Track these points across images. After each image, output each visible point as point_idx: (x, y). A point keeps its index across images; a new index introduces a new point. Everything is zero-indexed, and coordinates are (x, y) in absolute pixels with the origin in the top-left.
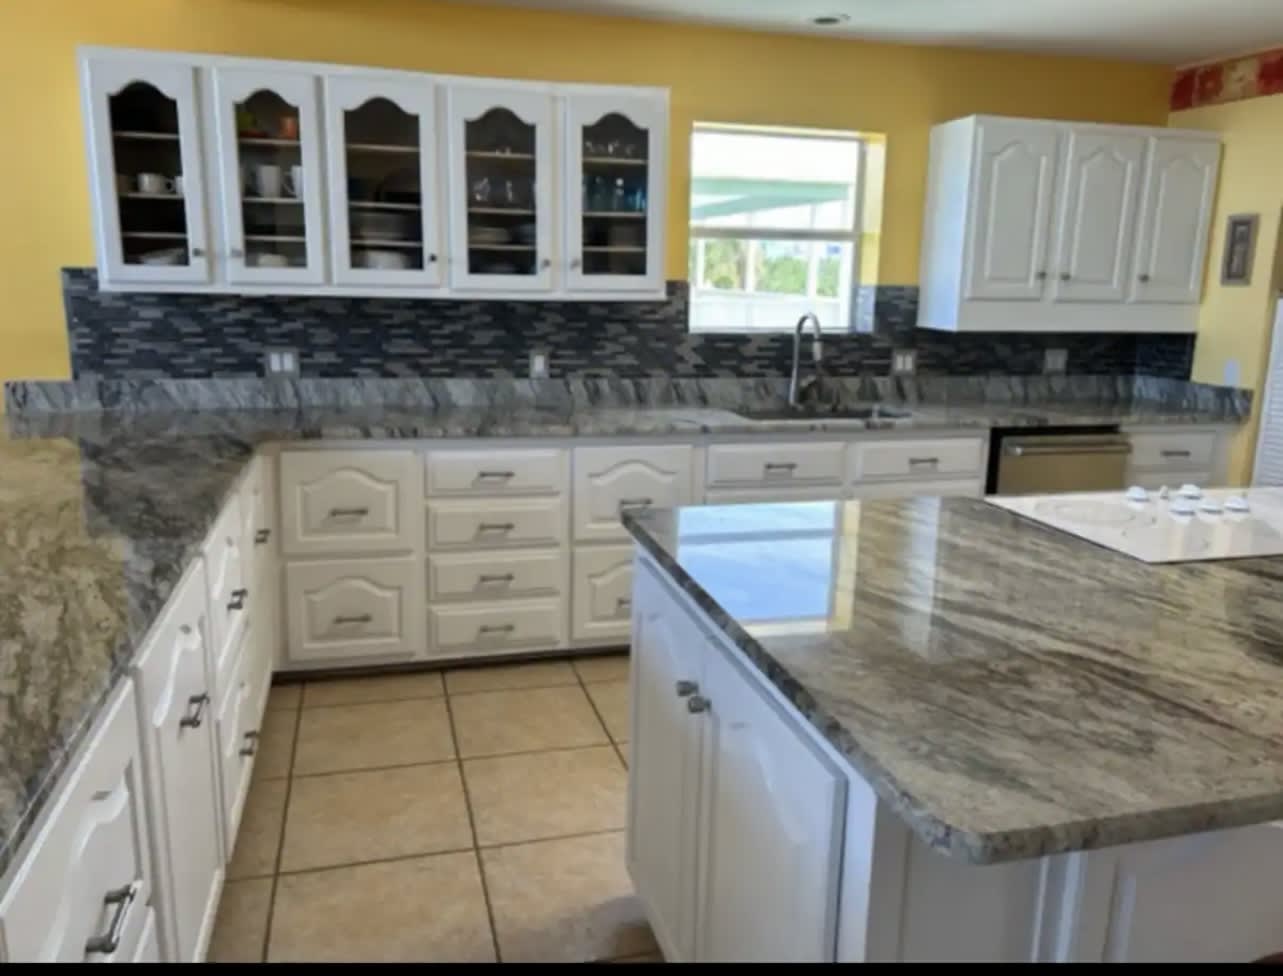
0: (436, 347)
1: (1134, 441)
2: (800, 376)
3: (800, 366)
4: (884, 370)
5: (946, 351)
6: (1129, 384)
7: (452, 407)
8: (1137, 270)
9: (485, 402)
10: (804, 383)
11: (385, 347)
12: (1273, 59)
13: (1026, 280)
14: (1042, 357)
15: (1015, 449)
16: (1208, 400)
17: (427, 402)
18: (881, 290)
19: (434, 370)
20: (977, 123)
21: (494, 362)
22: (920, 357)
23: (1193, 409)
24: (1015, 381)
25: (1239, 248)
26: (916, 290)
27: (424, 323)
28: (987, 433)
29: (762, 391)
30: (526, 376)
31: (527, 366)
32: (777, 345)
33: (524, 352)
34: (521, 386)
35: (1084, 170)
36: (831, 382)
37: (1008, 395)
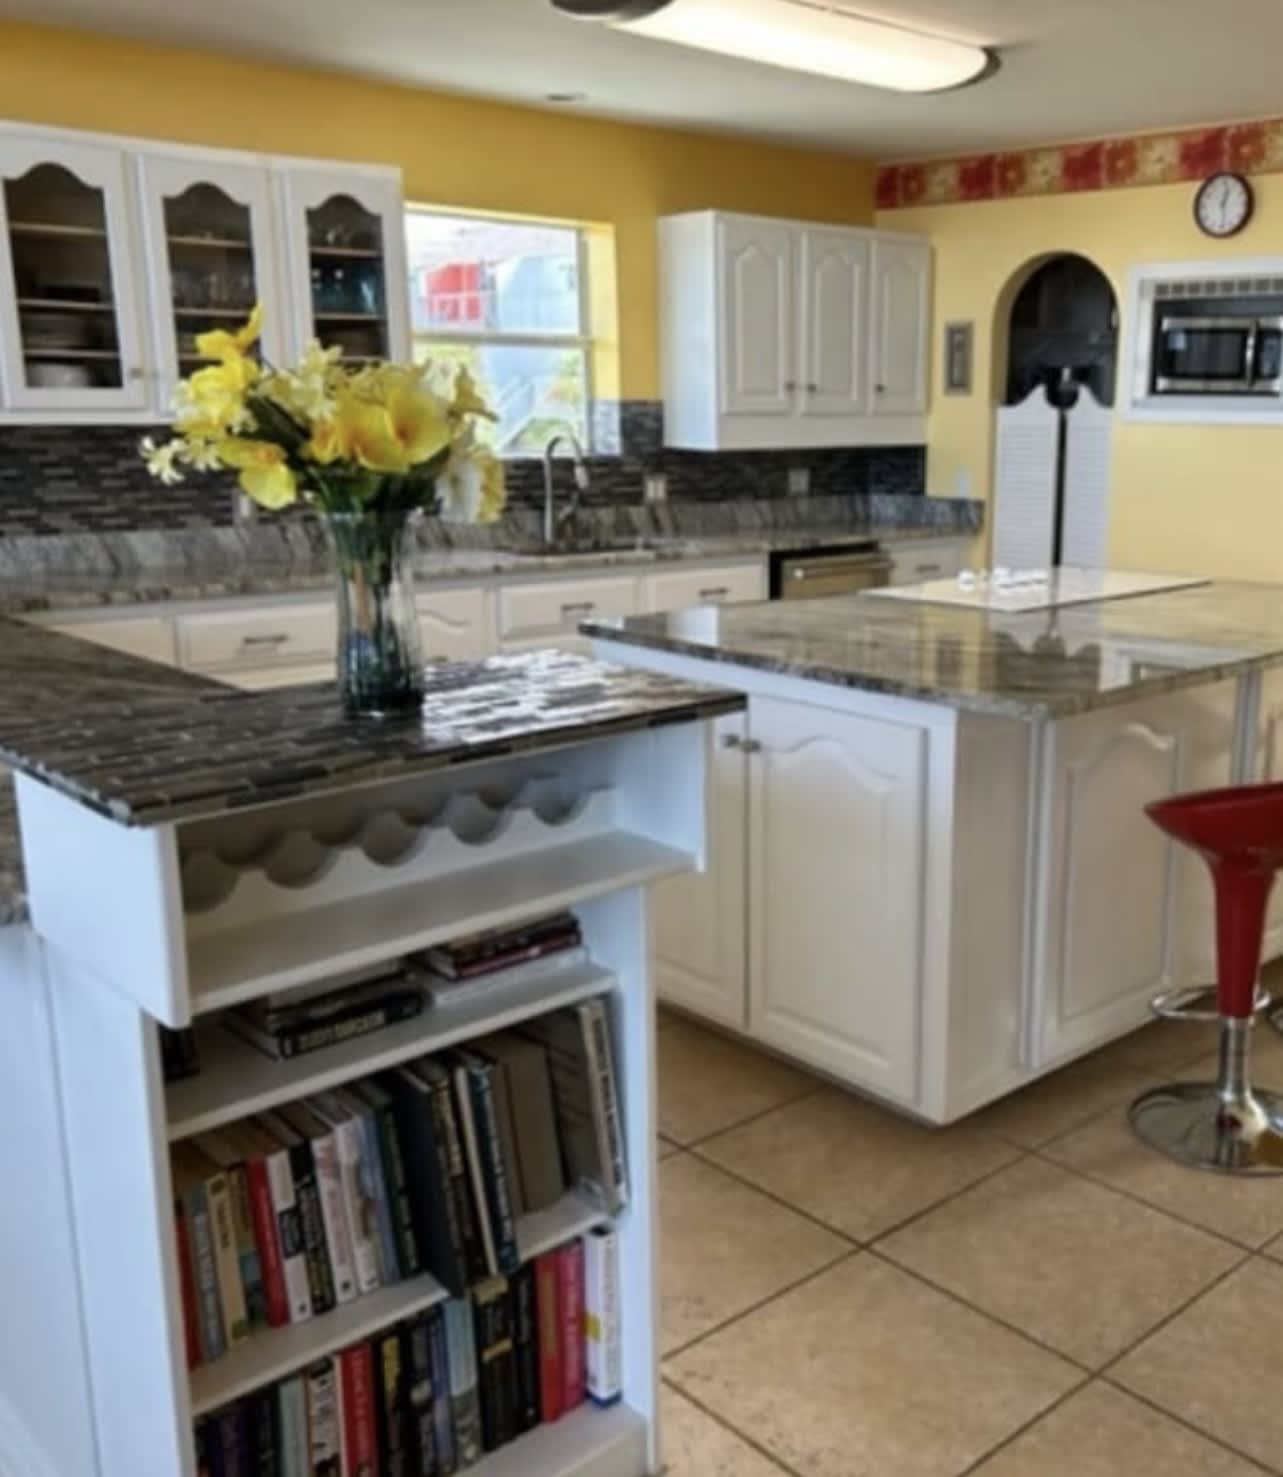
0: (109, 490)
1: (895, 556)
2: (556, 508)
3: (557, 498)
4: (637, 498)
5: (696, 475)
6: (866, 502)
7: (136, 569)
8: (872, 381)
9: (180, 560)
10: (562, 515)
11: (38, 492)
12: (973, 164)
13: (775, 392)
14: (785, 478)
15: (796, 572)
16: (945, 514)
17: (103, 564)
18: (625, 406)
19: (108, 522)
20: (717, 220)
21: (185, 506)
22: (671, 482)
23: (930, 524)
24: (764, 505)
25: (958, 356)
26: (659, 405)
27: (89, 458)
28: (766, 559)
29: (512, 529)
30: (229, 523)
31: (229, 510)
32: (521, 472)
33: (225, 492)
34: (226, 536)
35: (818, 275)
36: (584, 515)
37: (757, 521)
